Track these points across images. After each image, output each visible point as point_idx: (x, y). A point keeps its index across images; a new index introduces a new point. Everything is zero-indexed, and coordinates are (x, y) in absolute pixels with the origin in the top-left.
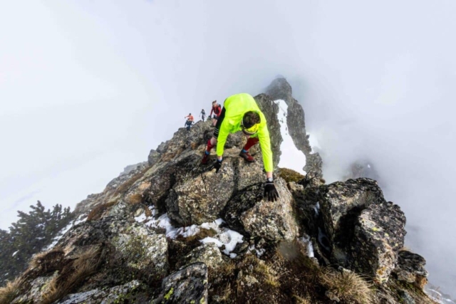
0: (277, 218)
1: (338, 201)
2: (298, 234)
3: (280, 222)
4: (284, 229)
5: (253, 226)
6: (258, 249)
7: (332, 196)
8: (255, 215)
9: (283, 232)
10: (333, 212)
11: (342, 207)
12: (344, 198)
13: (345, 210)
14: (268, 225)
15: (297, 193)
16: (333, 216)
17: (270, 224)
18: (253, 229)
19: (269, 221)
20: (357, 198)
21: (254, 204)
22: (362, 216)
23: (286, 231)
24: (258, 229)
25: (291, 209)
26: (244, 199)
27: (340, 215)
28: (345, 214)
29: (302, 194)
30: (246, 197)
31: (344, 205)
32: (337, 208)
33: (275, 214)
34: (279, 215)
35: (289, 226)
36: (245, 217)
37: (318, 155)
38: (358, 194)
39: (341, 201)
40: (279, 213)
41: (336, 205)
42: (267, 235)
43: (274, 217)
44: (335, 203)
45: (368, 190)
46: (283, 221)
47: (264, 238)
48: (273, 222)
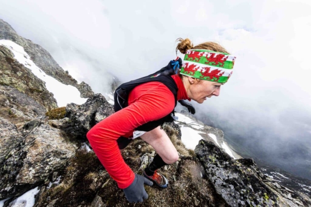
0: (52, 154)
1: (83, 116)
2: (77, 148)
3: (58, 154)
4: (64, 154)
5: (36, 175)
6: (55, 180)
7: (79, 116)
8: (31, 169)
9: (64, 156)
10: (84, 124)
11: (87, 118)
12: (85, 113)
13: (89, 118)
14: (50, 163)
15: (65, 125)
16: (85, 126)
17: (50, 161)
18: (38, 177)
19: (48, 160)
20: (92, 109)
21: (22, 163)
22: (96, 116)
23: (66, 154)
24: (43, 173)
25: (63, 139)
26: (9, 167)
27: (88, 122)
28: (91, 120)
29: (69, 123)
30: (10, 165)
31: (87, 116)
32: (84, 121)
33: (49, 153)
34: (52, 152)
35: (66, 150)
36: (21, 178)
37: (84, 83)
38: (91, 107)
39: (85, 115)
40: (50, 150)
41: (83, 120)
42: (55, 168)
43: (50, 155)
44: (82, 119)
45: (96, 101)
46: (59, 151)
47: (54, 171)
48: (51, 158)
